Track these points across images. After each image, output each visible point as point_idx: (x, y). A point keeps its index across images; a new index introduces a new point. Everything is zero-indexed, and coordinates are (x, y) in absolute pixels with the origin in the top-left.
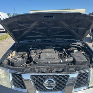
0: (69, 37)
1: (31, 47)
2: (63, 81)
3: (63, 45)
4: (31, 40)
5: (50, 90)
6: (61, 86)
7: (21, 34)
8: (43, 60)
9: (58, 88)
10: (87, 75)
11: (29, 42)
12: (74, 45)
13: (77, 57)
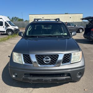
2: (55, 58)
5: (47, 64)
6: (54, 62)
9: (52, 63)
10: (70, 56)
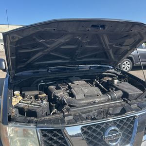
0: (100, 61)
1: (42, 81)
3: (93, 74)
4: (38, 69)
7: (29, 58)
8: (80, 100)
11: (34, 73)
12: (108, 74)
13: (126, 88)
